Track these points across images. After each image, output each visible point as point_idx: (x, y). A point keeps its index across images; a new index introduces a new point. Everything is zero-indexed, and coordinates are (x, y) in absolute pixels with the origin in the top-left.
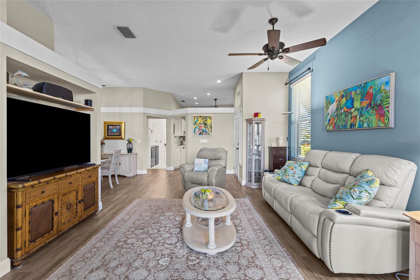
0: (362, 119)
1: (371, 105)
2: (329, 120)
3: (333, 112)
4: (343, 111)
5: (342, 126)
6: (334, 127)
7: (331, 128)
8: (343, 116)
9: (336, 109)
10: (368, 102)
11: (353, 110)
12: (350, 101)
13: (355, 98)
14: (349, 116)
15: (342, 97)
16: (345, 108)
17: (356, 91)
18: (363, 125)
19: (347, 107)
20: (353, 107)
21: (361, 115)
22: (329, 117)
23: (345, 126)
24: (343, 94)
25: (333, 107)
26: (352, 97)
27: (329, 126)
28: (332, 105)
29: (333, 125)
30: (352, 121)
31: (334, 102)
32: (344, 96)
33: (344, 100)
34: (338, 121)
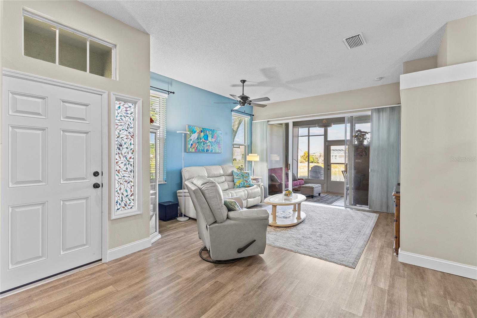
0: (212, 147)
1: (216, 141)
2: (192, 145)
3: (195, 139)
4: (202, 141)
5: (202, 150)
6: (196, 150)
7: (193, 150)
8: (202, 144)
9: (197, 138)
10: (215, 140)
11: (208, 142)
12: (206, 136)
13: (209, 135)
14: (206, 145)
15: (202, 131)
16: (203, 139)
17: (209, 131)
18: (213, 151)
19: (204, 139)
20: (208, 140)
21: (211, 146)
22: (191, 142)
23: (203, 150)
24: (202, 130)
25: (194, 136)
26: (207, 134)
27: (192, 149)
28: (194, 134)
29: (195, 148)
30: (207, 148)
31: (196, 132)
32: (202, 132)
33: (202, 134)
34: (199, 146)
